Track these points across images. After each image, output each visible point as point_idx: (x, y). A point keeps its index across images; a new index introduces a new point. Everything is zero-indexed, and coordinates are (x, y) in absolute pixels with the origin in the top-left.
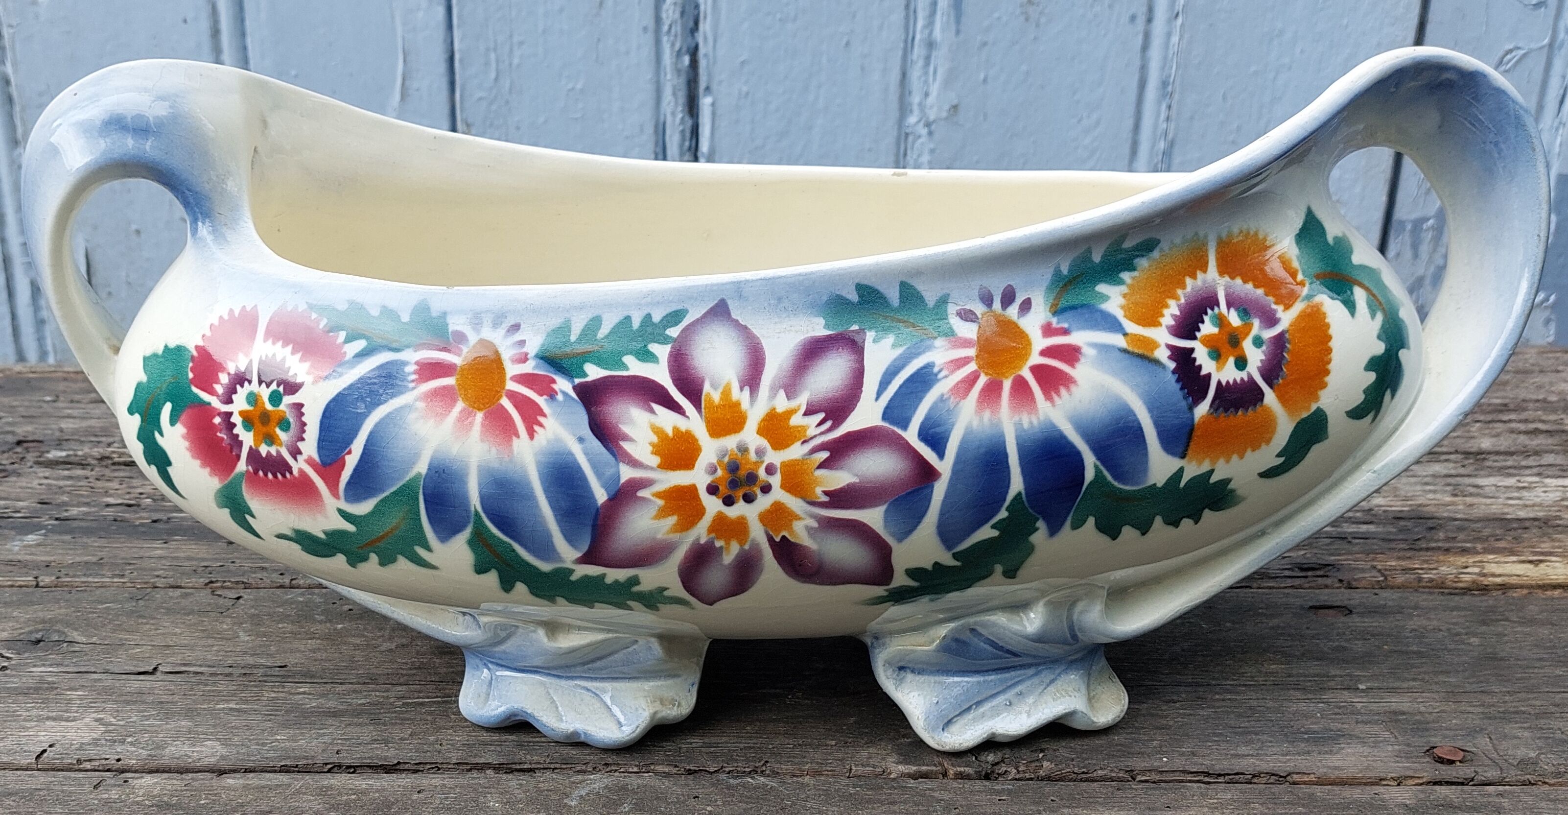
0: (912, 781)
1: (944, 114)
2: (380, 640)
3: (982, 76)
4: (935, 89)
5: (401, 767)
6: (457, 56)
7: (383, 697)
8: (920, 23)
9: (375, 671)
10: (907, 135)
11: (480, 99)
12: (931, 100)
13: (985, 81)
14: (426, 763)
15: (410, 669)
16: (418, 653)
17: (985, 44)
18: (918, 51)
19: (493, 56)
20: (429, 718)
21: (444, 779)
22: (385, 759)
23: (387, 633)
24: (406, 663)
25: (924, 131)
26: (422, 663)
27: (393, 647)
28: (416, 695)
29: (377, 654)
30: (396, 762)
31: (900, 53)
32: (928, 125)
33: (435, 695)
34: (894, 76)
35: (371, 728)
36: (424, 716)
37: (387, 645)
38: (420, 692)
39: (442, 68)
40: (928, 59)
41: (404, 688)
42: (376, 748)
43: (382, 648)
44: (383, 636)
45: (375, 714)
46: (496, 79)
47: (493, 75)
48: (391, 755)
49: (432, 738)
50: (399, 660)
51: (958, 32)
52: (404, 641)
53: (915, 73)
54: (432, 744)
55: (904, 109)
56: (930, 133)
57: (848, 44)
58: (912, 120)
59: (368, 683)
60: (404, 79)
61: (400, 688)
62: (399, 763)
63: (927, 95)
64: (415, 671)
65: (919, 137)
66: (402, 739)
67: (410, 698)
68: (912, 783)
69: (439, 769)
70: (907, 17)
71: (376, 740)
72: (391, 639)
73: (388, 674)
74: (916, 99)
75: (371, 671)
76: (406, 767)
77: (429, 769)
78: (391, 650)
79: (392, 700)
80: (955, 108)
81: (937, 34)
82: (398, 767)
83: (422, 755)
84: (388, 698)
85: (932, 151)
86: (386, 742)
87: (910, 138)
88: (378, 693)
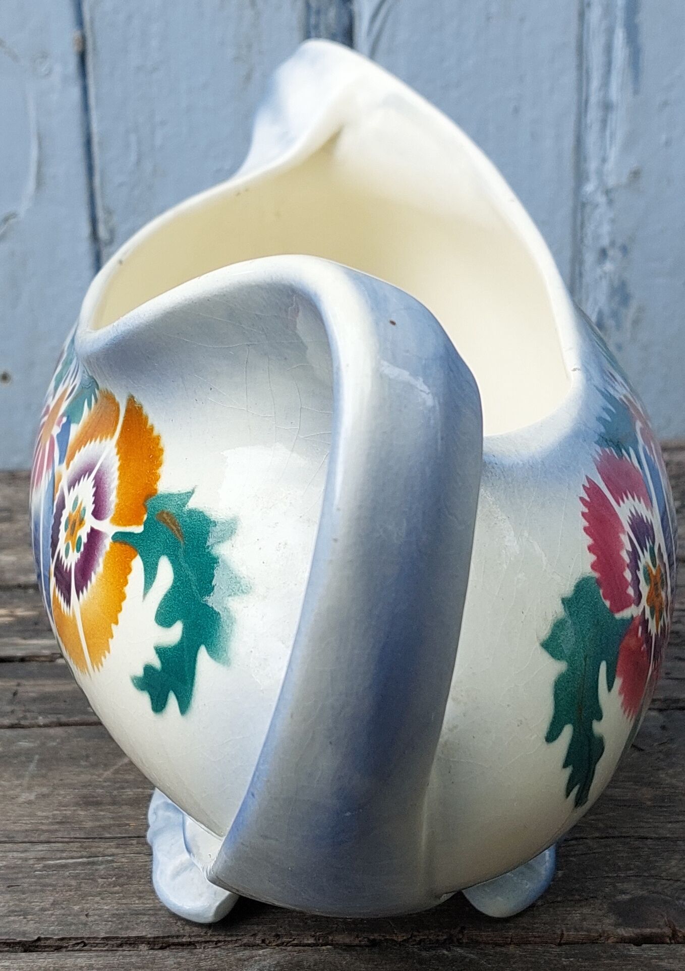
0: (635, 948)
1: (624, 180)
2: (18, 790)
3: (664, 138)
4: (613, 153)
5: (42, 943)
6: (96, 140)
7: (21, 858)
8: (595, 83)
9: (12, 827)
10: (584, 205)
11: (121, 185)
12: (610, 165)
13: (668, 143)
14: (70, 939)
15: (52, 824)
16: (61, 804)
17: (665, 104)
18: (593, 114)
19: (133, 138)
20: (73, 883)
21: (91, 957)
22: (24, 934)
23: (25, 781)
24: (47, 817)
25: (601, 199)
26: (65, 817)
27: (32, 797)
28: (58, 855)
29: (15, 808)
30: (36, 938)
31: (572, 119)
32: (607, 192)
33: (79, 854)
34: (568, 142)
35: (8, 896)
36: (68, 881)
37: (25, 797)
38: (62, 851)
39: (78, 153)
40: (604, 122)
41: (45, 847)
42: (14, 921)
43: (21, 800)
44: (21, 785)
45: (12, 879)
46: (139, 162)
47: (133, 158)
48: (30, 929)
49: (76, 908)
50: (39, 813)
51: (636, 92)
52: (45, 790)
53: (591, 139)
54: (76, 915)
55: (580, 176)
56: (610, 202)
57: (516, 110)
58: (590, 187)
59: (5, 842)
60: (40, 165)
61: (40, 847)
62: (39, 939)
63: (604, 160)
64: (56, 827)
65: (597, 206)
66: (43, 910)
67: (51, 859)
68: (634, 950)
69: (85, 945)
70: (580, 80)
71: (13, 911)
72: (30, 788)
73: (26, 831)
74: (592, 165)
75: (8, 828)
76: (48, 943)
77: (74, 945)
78: (30, 802)
79: (31, 862)
80: (636, 174)
81: (614, 93)
82: (38, 944)
83: (65, 928)
84: (26, 860)
85: (613, 221)
86: (25, 914)
87: (588, 209)
88: (15, 854)
